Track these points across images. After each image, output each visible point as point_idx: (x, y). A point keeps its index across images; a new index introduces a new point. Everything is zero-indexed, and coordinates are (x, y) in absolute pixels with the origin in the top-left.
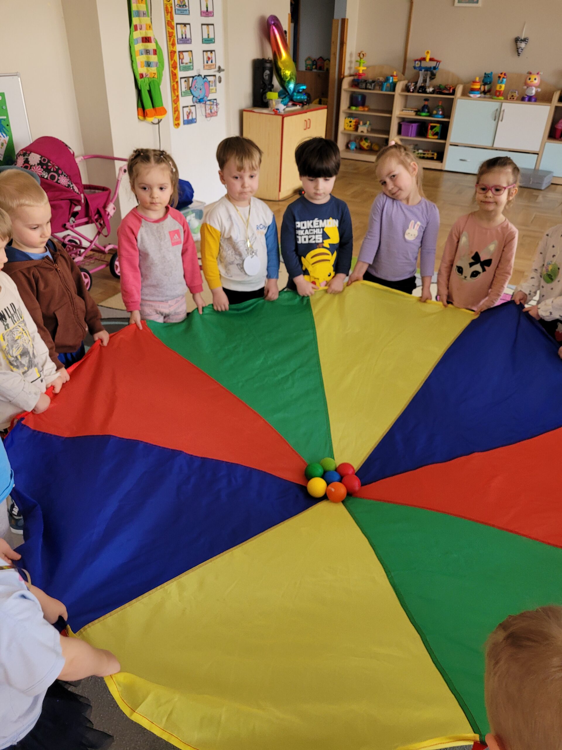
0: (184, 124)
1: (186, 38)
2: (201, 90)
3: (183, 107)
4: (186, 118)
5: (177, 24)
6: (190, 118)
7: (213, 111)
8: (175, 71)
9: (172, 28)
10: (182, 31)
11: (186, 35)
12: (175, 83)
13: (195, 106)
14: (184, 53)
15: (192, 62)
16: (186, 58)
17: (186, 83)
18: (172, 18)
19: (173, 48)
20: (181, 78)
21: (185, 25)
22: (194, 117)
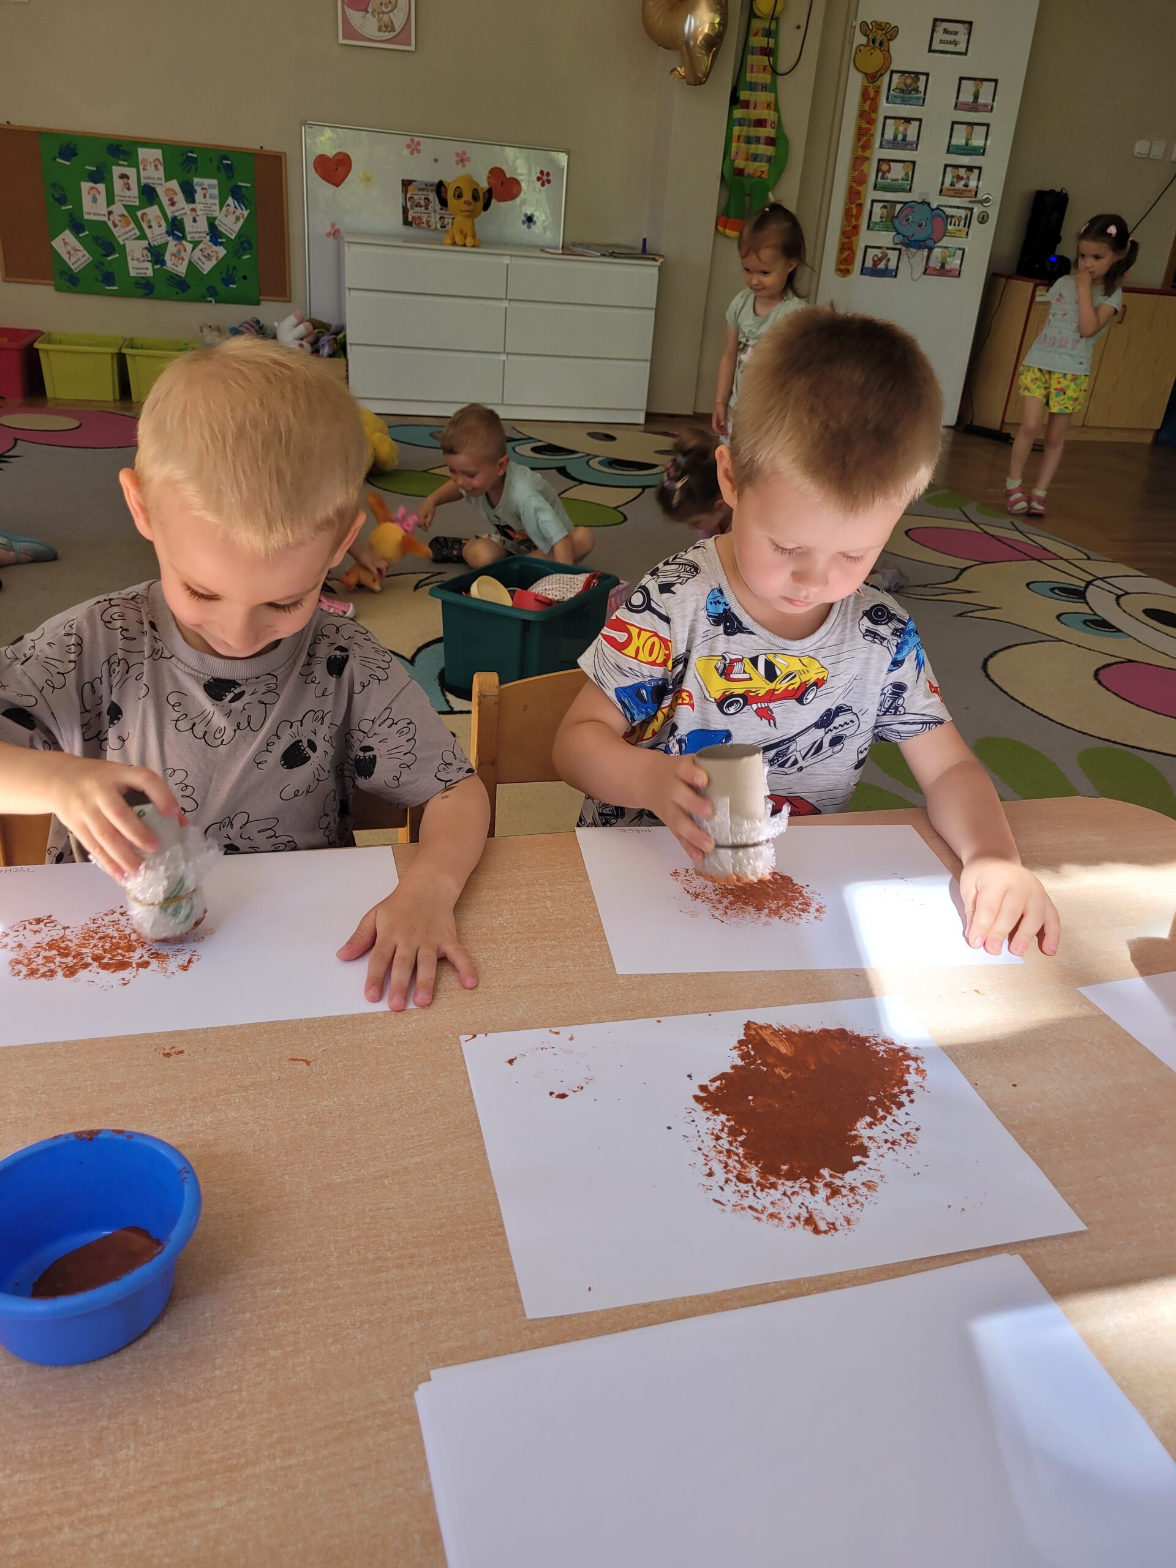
0: (862, 273)
1: (904, 139)
2: (920, 226)
3: (867, 247)
4: (869, 264)
5: (886, 118)
6: (882, 266)
7: (947, 267)
8: (859, 188)
9: (872, 122)
10: (897, 129)
11: (905, 136)
12: (854, 206)
13: (900, 250)
14: (891, 164)
15: (910, 177)
16: (897, 172)
17: (885, 211)
18: (874, 108)
19: (864, 152)
20: (873, 201)
21: (908, 120)
22: (892, 265)
